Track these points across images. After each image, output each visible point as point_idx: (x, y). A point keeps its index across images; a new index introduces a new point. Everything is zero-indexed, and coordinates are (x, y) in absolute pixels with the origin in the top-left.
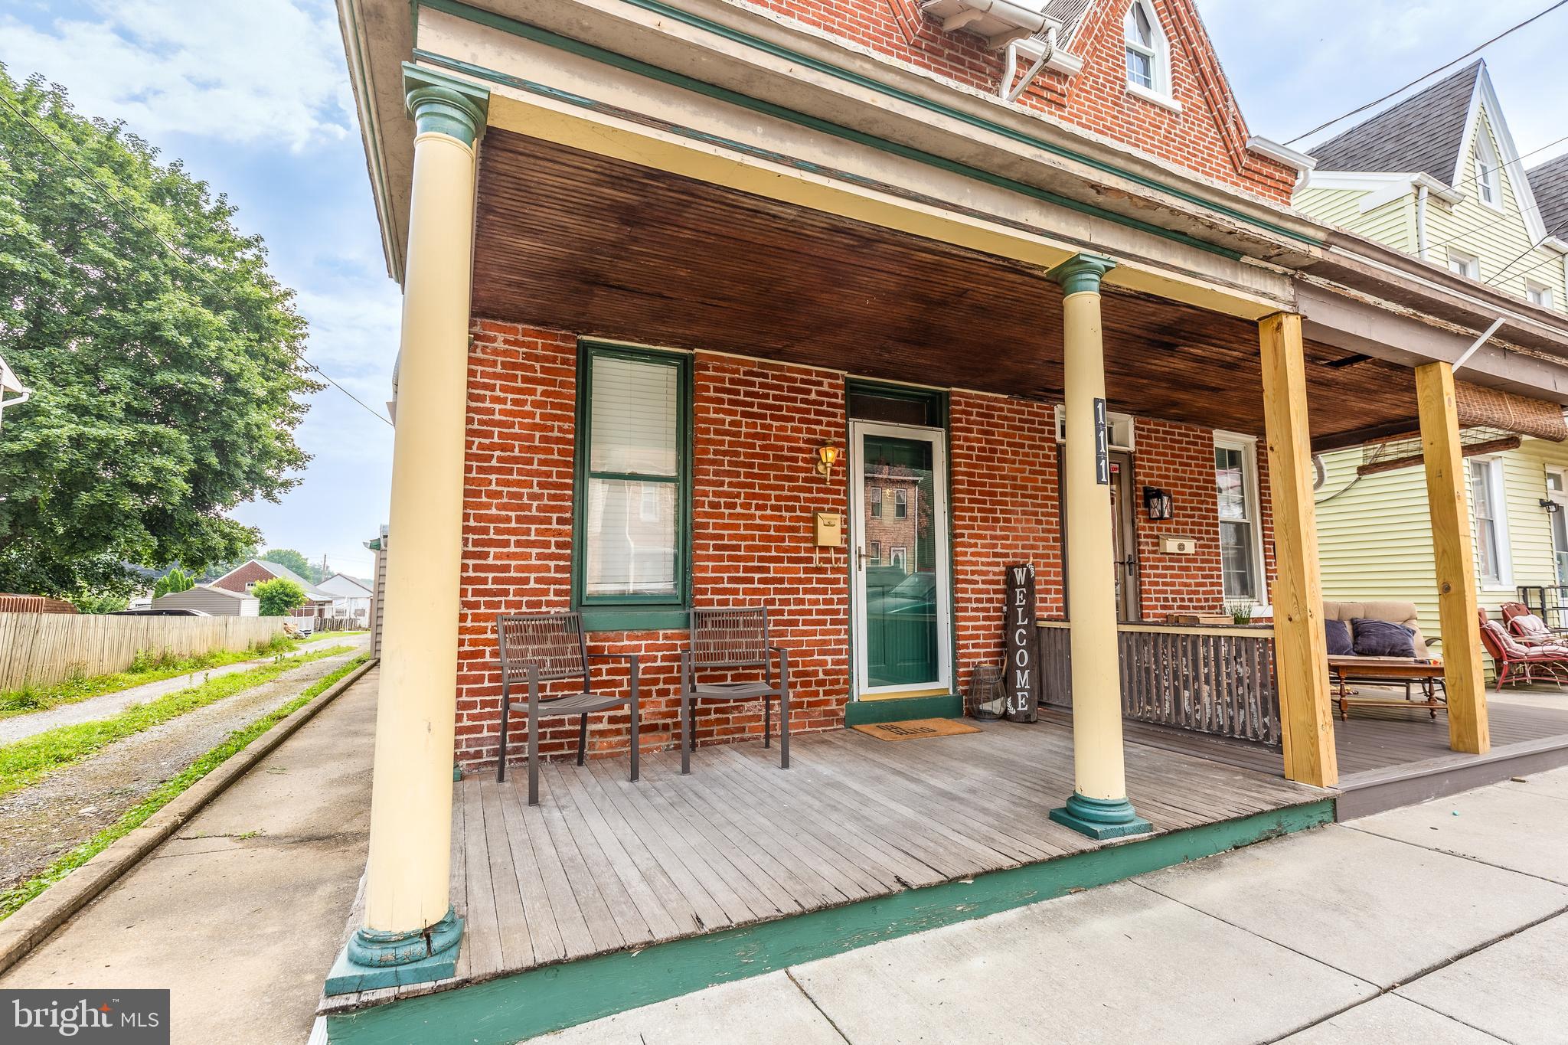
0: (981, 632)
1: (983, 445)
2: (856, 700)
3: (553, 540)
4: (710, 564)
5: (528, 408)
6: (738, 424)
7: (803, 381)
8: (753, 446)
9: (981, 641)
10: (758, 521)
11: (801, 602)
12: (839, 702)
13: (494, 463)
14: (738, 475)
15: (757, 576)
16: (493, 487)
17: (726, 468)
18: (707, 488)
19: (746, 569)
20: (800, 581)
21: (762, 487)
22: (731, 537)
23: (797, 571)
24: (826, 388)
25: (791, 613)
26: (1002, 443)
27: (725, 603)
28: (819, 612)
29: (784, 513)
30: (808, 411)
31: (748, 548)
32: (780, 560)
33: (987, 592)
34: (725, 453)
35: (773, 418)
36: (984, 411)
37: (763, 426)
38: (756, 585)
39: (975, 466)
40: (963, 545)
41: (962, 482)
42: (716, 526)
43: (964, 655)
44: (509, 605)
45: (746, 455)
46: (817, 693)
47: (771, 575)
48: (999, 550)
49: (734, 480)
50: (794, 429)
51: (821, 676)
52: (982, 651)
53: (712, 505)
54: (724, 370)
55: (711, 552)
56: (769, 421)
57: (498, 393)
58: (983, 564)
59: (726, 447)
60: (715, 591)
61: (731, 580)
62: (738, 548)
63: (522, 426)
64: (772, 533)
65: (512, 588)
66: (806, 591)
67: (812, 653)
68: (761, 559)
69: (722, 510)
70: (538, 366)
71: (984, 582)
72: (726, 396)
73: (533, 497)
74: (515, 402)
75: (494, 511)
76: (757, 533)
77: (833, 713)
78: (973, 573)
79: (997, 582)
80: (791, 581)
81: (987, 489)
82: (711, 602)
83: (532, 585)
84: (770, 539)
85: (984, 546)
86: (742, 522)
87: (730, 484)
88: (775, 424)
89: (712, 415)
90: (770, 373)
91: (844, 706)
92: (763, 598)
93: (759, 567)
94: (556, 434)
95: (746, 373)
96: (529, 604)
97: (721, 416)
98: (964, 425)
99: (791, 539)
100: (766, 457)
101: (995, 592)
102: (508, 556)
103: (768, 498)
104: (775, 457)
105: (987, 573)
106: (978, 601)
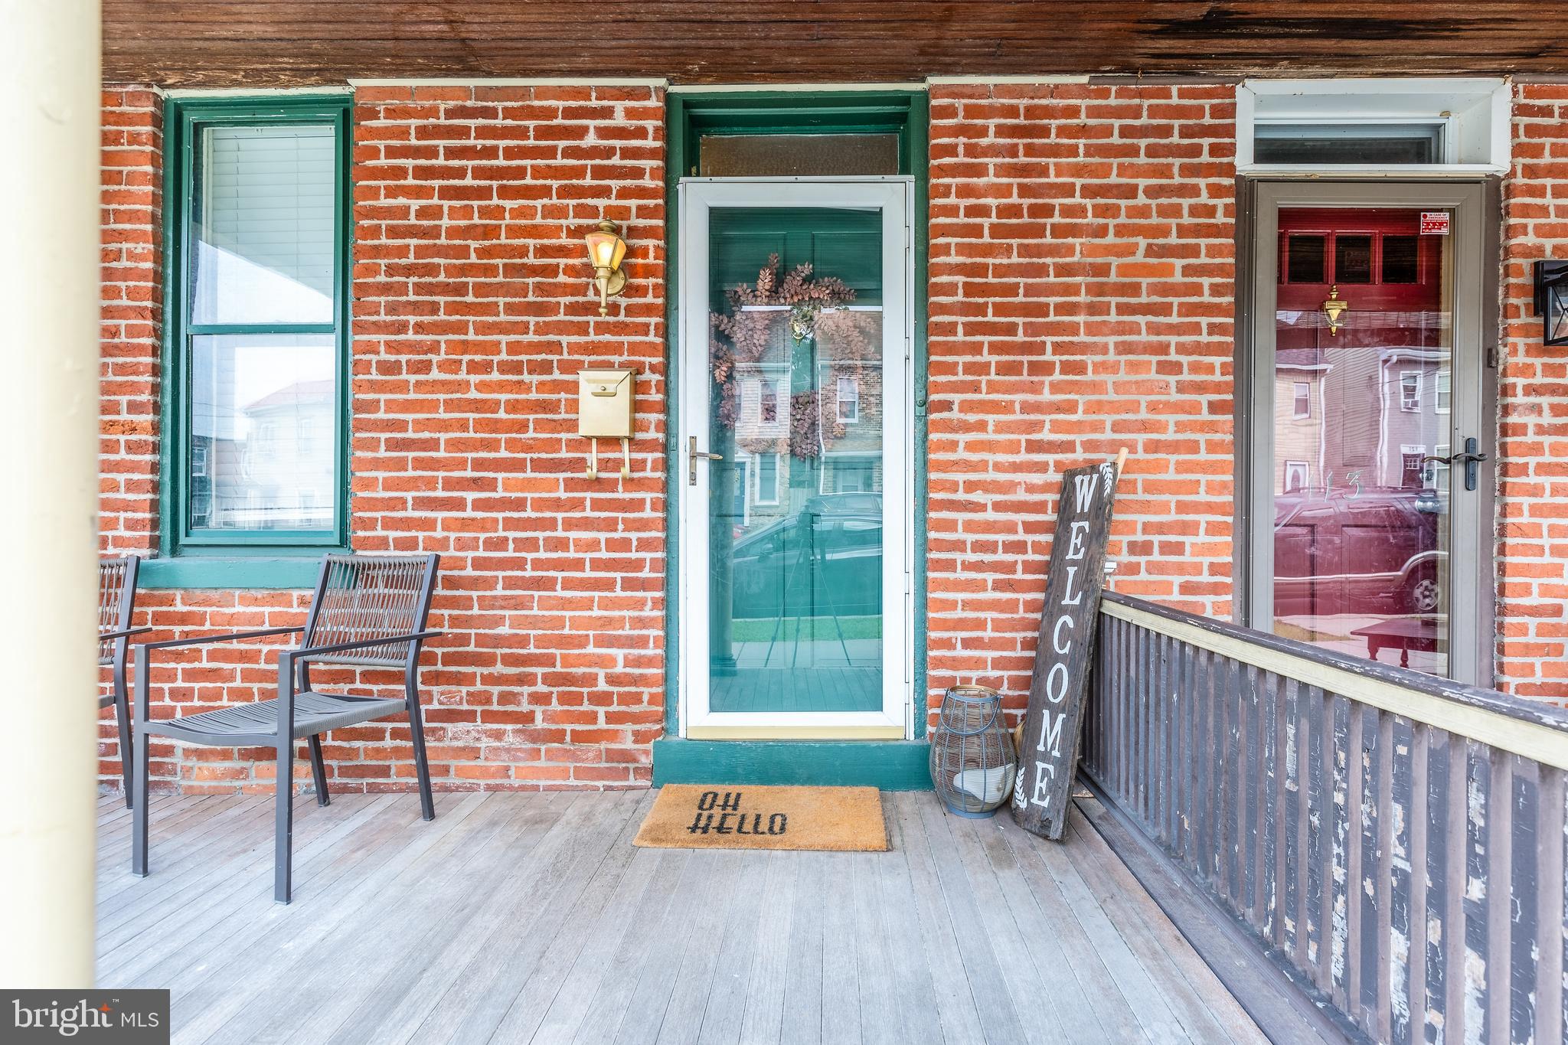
0: (989, 615)
1: (1015, 199)
2: (682, 734)
3: (122, 438)
4: (381, 475)
6: (435, 213)
7: (569, 113)
8: (464, 252)
9: (988, 634)
10: (473, 394)
11: (562, 544)
12: (640, 738)
14: (434, 309)
15: (470, 496)
17: (412, 297)
18: (374, 338)
19: (449, 484)
20: (557, 504)
21: (482, 329)
22: (420, 425)
23: (553, 485)
24: (619, 120)
25: (538, 564)
26: (1068, 190)
27: (411, 544)
28: (597, 565)
29: (526, 377)
30: (579, 173)
31: (453, 445)
32: (518, 466)
33: (1011, 528)
34: (409, 271)
35: (505, 193)
36: (1021, 121)
37: (484, 212)
38: (469, 513)
39: (988, 251)
41: (950, 289)
42: (390, 406)
43: (940, 663)
45: (450, 271)
46: (593, 718)
47: (500, 493)
48: (1046, 435)
49: (427, 319)
50: (548, 212)
51: (602, 686)
52: (990, 655)
53: (386, 368)
54: (407, 113)
55: (382, 453)
56: (495, 201)
58: (998, 467)
59: (411, 259)
60: (390, 524)
61: (420, 504)
62: (433, 445)
64: (502, 414)
66: (569, 525)
67: (582, 642)
68: (479, 465)
69: (404, 376)
71: (998, 507)
72: (409, 163)
76: (471, 416)
77: (626, 756)
78: (971, 487)
79: (1040, 507)
80: (539, 504)
81: (1021, 299)
82: (383, 543)
84: (495, 426)
85: (1000, 428)
86: (442, 397)
87: (420, 328)
88: (508, 204)
89: (384, 202)
90: (500, 105)
91: (650, 746)
92: (483, 536)
93: (475, 480)
94: (126, 264)
95: (450, 114)
97: (401, 201)
98: (961, 159)
99: (539, 425)
100: (490, 271)
101: (1029, 528)
103: (495, 348)
104: (509, 270)
105: (1010, 487)
106: (979, 547)
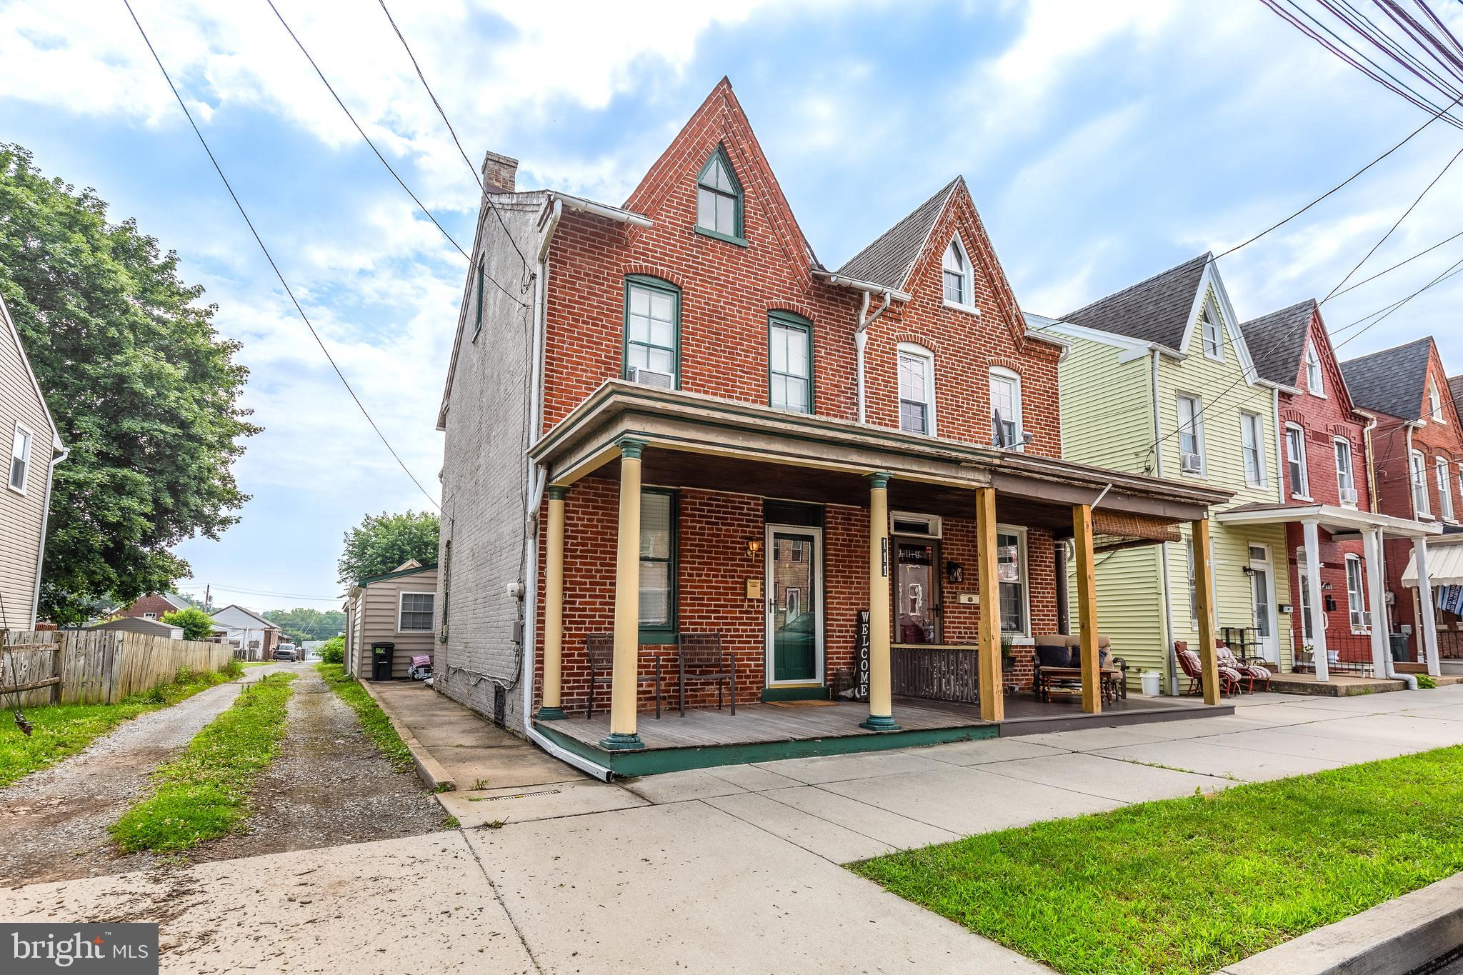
0: (842, 650)
2: (767, 687)
4: (688, 608)
5: (595, 523)
6: (704, 528)
7: (740, 502)
8: (711, 541)
9: (842, 655)
10: (714, 584)
11: (737, 630)
12: (758, 688)
13: (578, 553)
14: (703, 557)
15: (713, 615)
16: (578, 566)
17: (697, 553)
19: (708, 611)
20: (737, 618)
21: (716, 564)
22: (699, 593)
23: (735, 612)
24: (752, 506)
25: (731, 636)
26: (856, 536)
27: (695, 630)
28: (747, 636)
29: (728, 579)
30: (742, 520)
31: (708, 599)
32: (726, 606)
33: (846, 626)
34: (696, 545)
35: (722, 524)
36: (846, 516)
37: (717, 530)
38: (713, 620)
39: (840, 550)
40: (832, 598)
41: (831, 560)
42: (691, 587)
43: (831, 664)
44: (586, 629)
45: (708, 546)
46: (745, 683)
47: (721, 614)
48: (853, 601)
49: (701, 560)
50: (734, 531)
51: (748, 673)
52: (842, 661)
53: (690, 575)
54: (696, 498)
55: (688, 601)
56: (720, 526)
57: (580, 515)
58: (843, 609)
59: (697, 542)
60: (691, 623)
61: (699, 617)
62: (703, 599)
63: (592, 533)
64: (722, 590)
65: (587, 620)
66: (740, 624)
67: (743, 660)
68: (716, 606)
69: (695, 577)
70: (599, 499)
72: (697, 512)
73: (597, 571)
74: (589, 520)
75: (578, 579)
76: (713, 590)
77: (754, 694)
78: (837, 614)
79: (852, 620)
80: (732, 618)
81: (847, 563)
82: (688, 629)
83: (597, 619)
84: (720, 594)
85: (844, 599)
86: (705, 584)
87: (699, 563)
88: (724, 527)
89: (690, 524)
90: (721, 498)
91: (760, 691)
92: (716, 627)
93: (714, 610)
94: (609, 537)
95: (707, 499)
96: (596, 629)
97: (695, 524)
98: (833, 525)
99: (732, 594)
100: (719, 547)
101: (851, 626)
102: (586, 603)
103: (719, 570)
104: (724, 547)
105: (845, 615)
106: (840, 631)
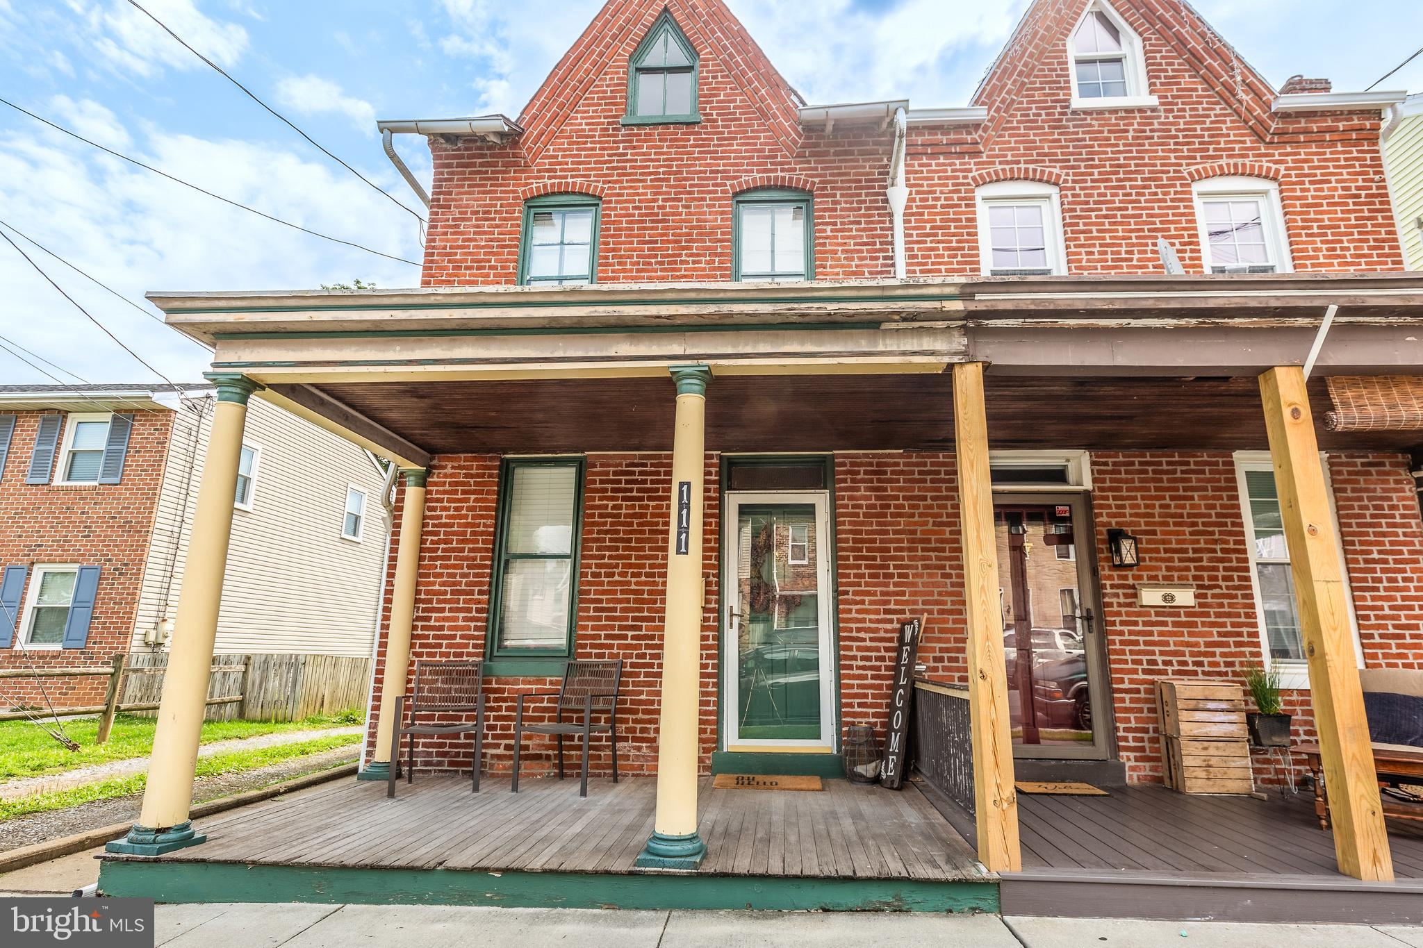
0: (870, 691)
1: (873, 501)
2: (725, 750)
3: (474, 606)
4: (590, 623)
5: (464, 512)
6: (620, 507)
8: (631, 524)
9: (870, 700)
10: (633, 587)
12: (707, 751)
13: (440, 553)
14: (617, 549)
15: (630, 633)
16: (438, 570)
17: (608, 544)
18: (590, 561)
19: (621, 628)
21: (638, 558)
22: (608, 601)
25: (660, 666)
26: (897, 498)
27: (602, 656)
29: (657, 579)
31: (623, 609)
32: (652, 619)
33: (877, 649)
34: (607, 532)
35: (650, 498)
36: (875, 468)
37: (641, 507)
38: (629, 641)
39: (862, 524)
40: (847, 602)
41: (846, 541)
42: (596, 592)
43: (847, 714)
44: (442, 654)
45: (625, 532)
47: (644, 632)
48: (892, 606)
49: (613, 553)
52: (871, 711)
53: (595, 575)
54: (609, 465)
55: (591, 614)
56: (646, 502)
57: (446, 504)
58: (871, 621)
59: (608, 527)
60: (593, 646)
61: (607, 637)
62: (614, 610)
63: (459, 525)
64: (645, 596)
65: (445, 642)
68: (634, 619)
69: (603, 579)
70: (472, 481)
71: (872, 639)
72: (609, 486)
73: (464, 576)
74: (456, 509)
75: (437, 587)
76: (632, 596)
77: (699, 760)
78: (859, 630)
79: (889, 640)
81: (878, 545)
82: (589, 655)
83: (458, 640)
84: (643, 601)
85: (871, 603)
86: (619, 588)
87: (610, 557)
88: (651, 503)
89: (597, 503)
90: (649, 462)
91: (710, 755)
92: (635, 652)
93: (632, 626)
94: (482, 529)
95: (627, 466)
96: (456, 655)
97: (605, 502)
98: (849, 484)
100: (643, 532)
101: (887, 650)
102: (444, 619)
103: (643, 566)
104: (651, 532)
105: (877, 630)
106: (863, 658)
